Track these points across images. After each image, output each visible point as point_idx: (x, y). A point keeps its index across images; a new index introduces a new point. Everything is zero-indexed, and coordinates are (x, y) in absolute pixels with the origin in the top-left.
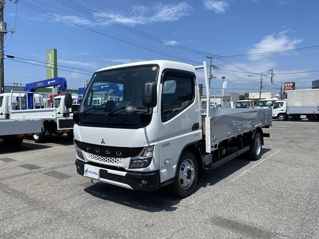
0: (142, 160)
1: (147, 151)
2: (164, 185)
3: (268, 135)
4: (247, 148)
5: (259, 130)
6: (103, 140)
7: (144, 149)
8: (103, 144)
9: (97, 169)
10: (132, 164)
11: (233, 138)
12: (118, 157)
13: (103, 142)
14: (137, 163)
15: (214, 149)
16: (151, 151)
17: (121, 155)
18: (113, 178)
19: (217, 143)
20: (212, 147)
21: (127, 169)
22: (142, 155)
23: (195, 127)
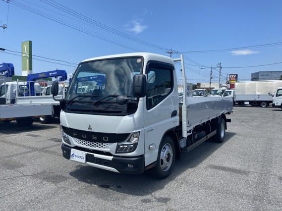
0: (128, 145)
1: (133, 136)
2: (148, 168)
3: (229, 121)
4: (215, 132)
5: (223, 116)
6: (90, 126)
7: (130, 135)
8: (90, 130)
9: (83, 154)
10: (118, 150)
11: (204, 123)
12: (105, 142)
13: (90, 128)
14: (123, 148)
15: (189, 134)
16: (136, 137)
17: (107, 140)
18: (100, 162)
19: (192, 128)
20: (188, 132)
21: (113, 153)
22: (129, 141)
23: (174, 114)
